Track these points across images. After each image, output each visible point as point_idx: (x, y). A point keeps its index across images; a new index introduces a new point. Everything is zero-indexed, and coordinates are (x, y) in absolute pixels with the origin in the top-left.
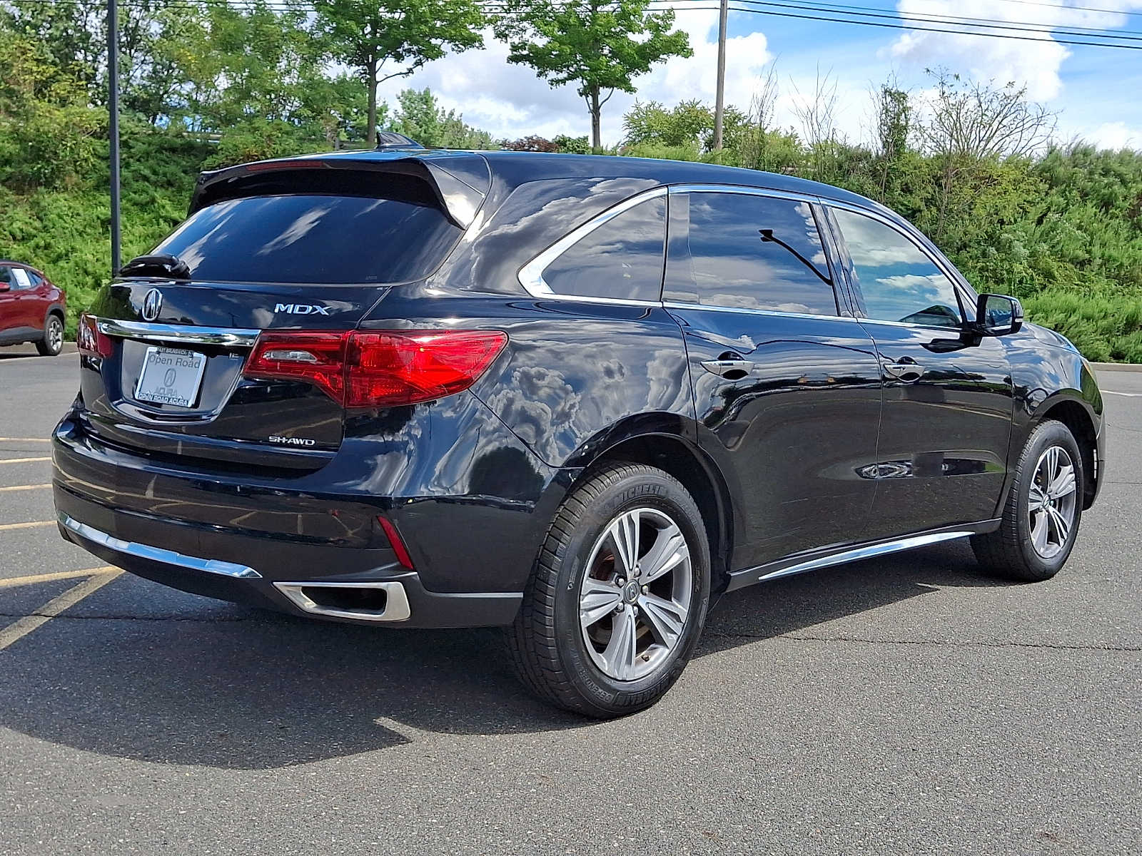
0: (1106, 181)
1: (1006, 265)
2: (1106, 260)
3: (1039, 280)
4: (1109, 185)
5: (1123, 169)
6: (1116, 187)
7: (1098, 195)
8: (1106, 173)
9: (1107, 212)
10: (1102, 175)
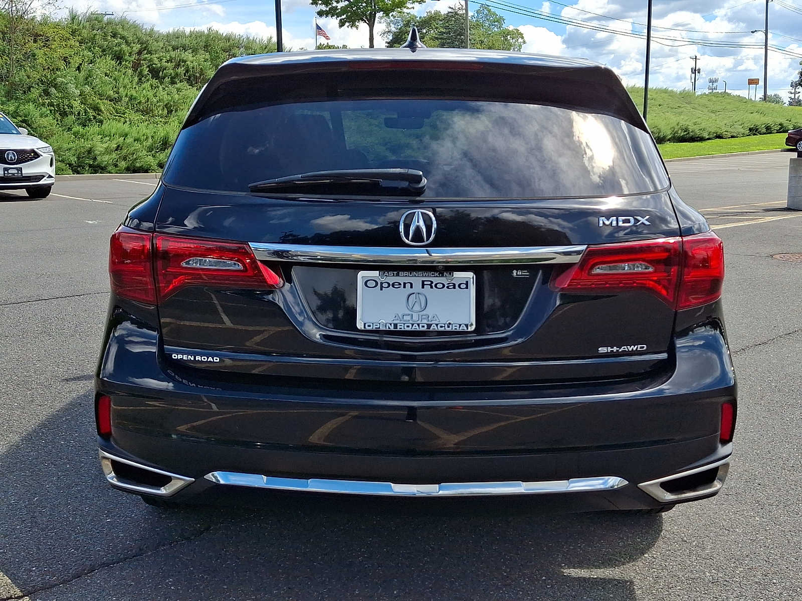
0: (116, 42)
1: (66, 102)
2: (132, 98)
3: (91, 113)
4: (119, 45)
5: (125, 34)
6: (123, 46)
7: (112, 51)
8: (114, 35)
9: (120, 63)
10: (113, 37)
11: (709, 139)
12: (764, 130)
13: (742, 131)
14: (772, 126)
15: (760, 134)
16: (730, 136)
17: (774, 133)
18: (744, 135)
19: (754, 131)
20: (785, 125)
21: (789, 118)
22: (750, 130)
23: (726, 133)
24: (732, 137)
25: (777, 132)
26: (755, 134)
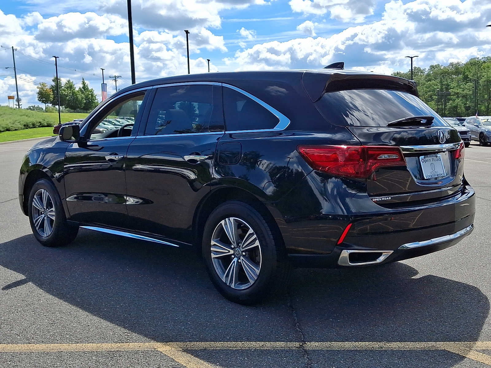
11: (3, 131)
12: (32, 126)
13: (20, 126)
14: (35, 123)
15: (30, 128)
16: (14, 130)
17: (37, 128)
18: (22, 129)
19: (26, 126)
20: (42, 123)
21: (43, 118)
22: (25, 125)
23: (12, 128)
24: (16, 130)
25: (39, 127)
26: (27, 128)
